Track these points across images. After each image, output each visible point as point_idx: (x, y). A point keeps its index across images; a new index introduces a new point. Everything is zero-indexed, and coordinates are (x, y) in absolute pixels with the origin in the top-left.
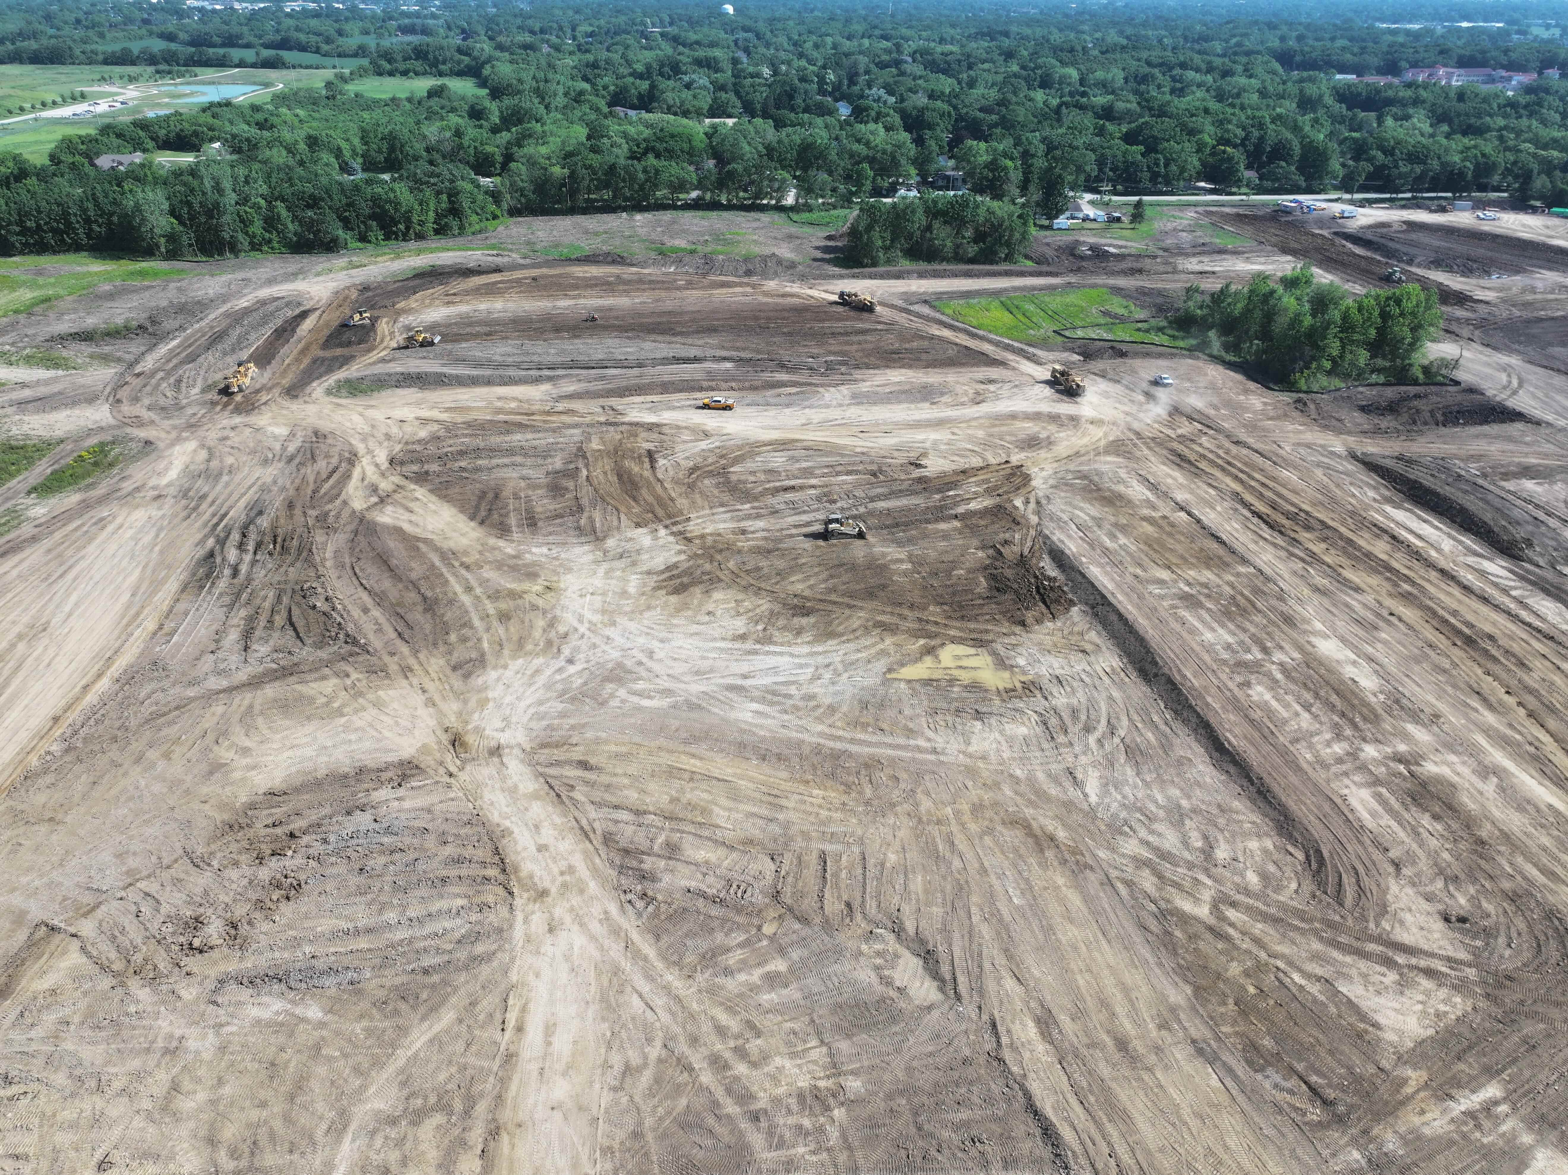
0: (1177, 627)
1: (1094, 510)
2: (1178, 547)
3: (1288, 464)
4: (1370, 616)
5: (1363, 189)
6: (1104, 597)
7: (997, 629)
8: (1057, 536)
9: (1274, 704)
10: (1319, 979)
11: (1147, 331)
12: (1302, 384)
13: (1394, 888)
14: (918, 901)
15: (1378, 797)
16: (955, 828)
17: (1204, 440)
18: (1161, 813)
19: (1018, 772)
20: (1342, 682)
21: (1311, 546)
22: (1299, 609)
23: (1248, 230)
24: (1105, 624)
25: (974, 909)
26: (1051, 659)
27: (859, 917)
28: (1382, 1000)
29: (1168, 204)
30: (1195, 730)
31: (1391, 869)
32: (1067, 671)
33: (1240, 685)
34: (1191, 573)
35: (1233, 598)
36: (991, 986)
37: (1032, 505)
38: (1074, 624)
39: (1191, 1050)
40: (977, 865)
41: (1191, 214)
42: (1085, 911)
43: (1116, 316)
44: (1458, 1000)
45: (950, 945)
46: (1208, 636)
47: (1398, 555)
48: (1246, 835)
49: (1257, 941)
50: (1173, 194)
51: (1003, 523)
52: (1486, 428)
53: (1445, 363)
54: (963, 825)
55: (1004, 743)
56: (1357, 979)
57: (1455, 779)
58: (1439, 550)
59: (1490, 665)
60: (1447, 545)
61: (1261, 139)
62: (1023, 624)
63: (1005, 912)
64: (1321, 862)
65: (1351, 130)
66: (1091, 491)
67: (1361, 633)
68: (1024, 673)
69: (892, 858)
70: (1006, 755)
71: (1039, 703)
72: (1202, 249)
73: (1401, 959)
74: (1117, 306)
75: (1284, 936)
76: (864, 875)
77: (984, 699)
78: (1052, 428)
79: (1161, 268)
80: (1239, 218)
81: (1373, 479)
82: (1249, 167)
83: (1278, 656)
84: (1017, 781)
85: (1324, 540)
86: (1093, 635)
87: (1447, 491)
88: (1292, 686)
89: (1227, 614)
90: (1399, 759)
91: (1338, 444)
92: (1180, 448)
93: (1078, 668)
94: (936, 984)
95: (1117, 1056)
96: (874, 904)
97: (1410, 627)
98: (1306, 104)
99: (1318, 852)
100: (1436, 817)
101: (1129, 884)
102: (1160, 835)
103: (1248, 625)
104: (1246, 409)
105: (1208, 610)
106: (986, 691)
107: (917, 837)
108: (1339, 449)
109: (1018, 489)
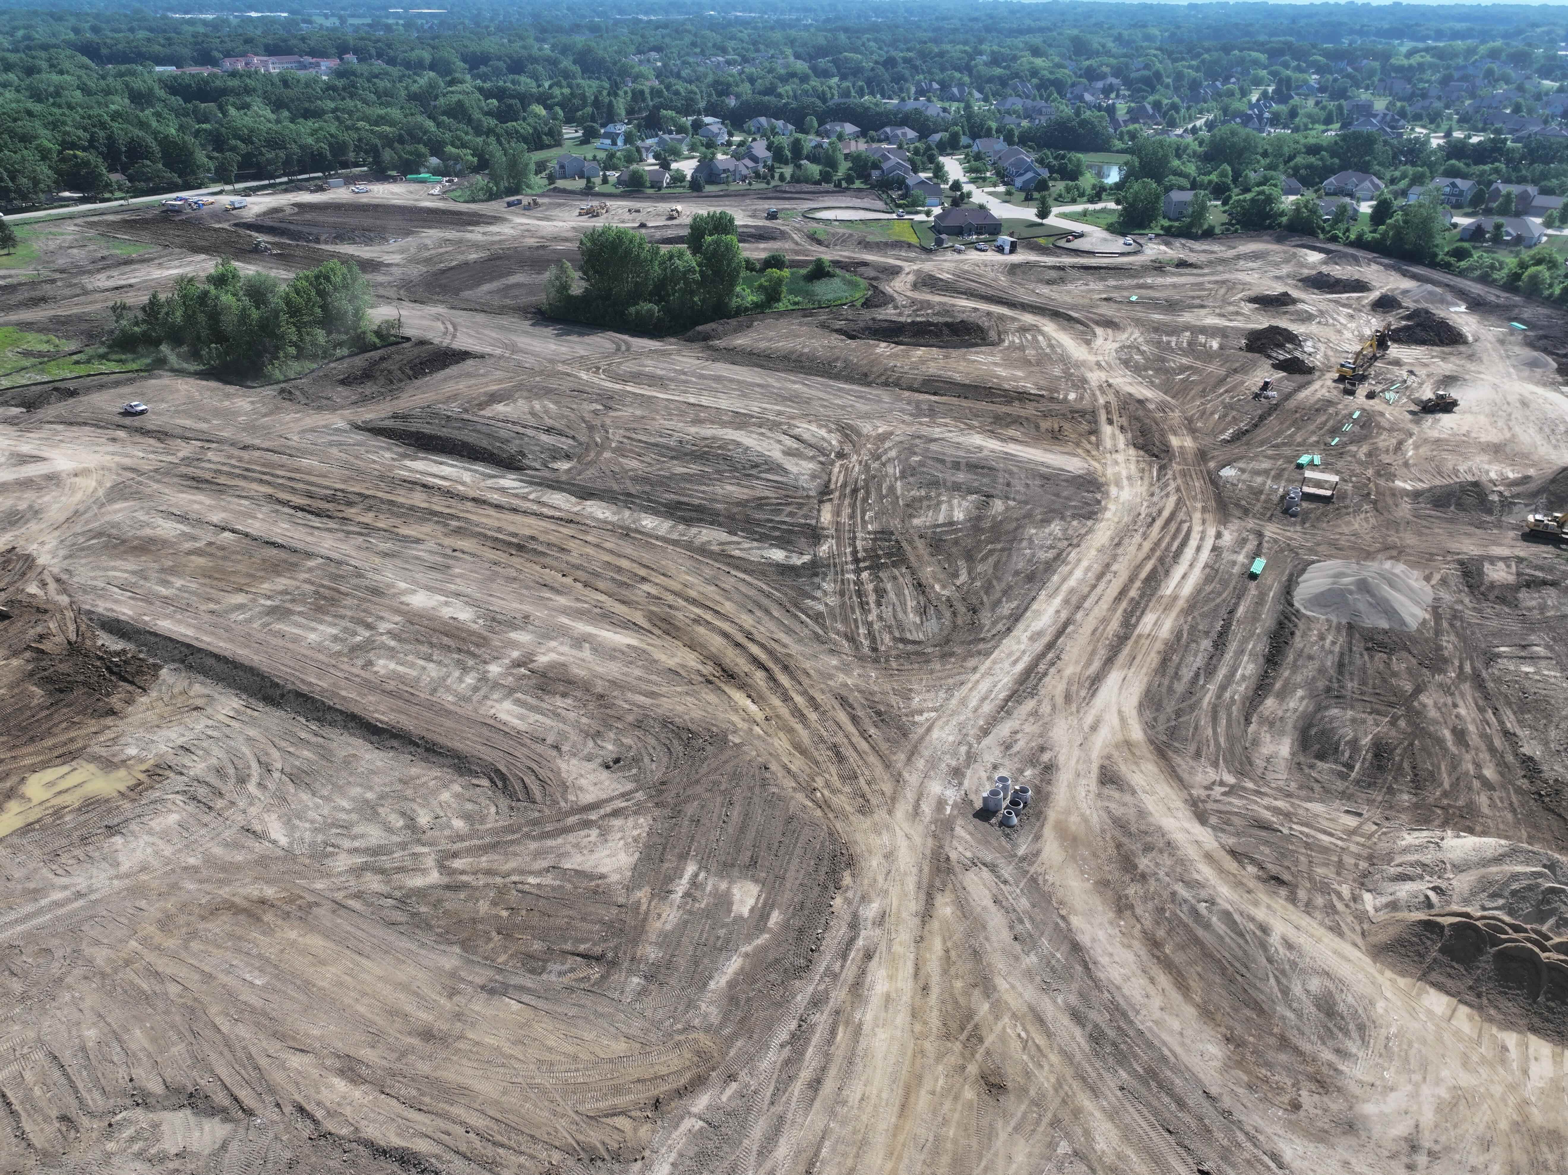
0: (280, 642)
1: (131, 564)
2: (239, 567)
3: (303, 453)
4: (439, 559)
5: (240, 179)
6: (189, 646)
7: (83, 732)
8: (102, 607)
9: (400, 669)
10: (547, 870)
11: (88, 361)
12: (278, 374)
13: (563, 766)
14: (149, 1055)
15: (518, 702)
16: (150, 957)
17: (210, 455)
18: (354, 817)
19: (192, 861)
20: (445, 624)
21: (361, 519)
22: (378, 577)
23: (146, 236)
24: (205, 672)
25: (218, 1020)
26: (165, 733)
27: (85, 1121)
28: (596, 855)
29: (38, 221)
30: (345, 727)
31: (554, 753)
32: (189, 735)
33: (363, 668)
34: (266, 586)
35: (317, 592)
36: (278, 1077)
37: (52, 586)
38: (171, 687)
39: (484, 995)
40: (197, 977)
41: (70, 228)
42: (331, 945)
43: (40, 354)
44: (641, 820)
45: (212, 1071)
46: (312, 637)
47: (435, 499)
48: (435, 792)
49: (489, 872)
50: (38, 209)
51: (26, 617)
52: (448, 371)
53: (390, 324)
54: (158, 948)
55: (159, 842)
56: (572, 851)
57: (562, 659)
58: (463, 484)
59: (542, 560)
60: (467, 477)
61: (110, 138)
62: (112, 712)
63: (254, 1001)
64: (504, 778)
65: (199, 122)
66: (115, 547)
67: (439, 576)
68: (142, 761)
69: (91, 1034)
70: (168, 851)
71: (178, 782)
72: (104, 264)
73: (593, 816)
74: (35, 342)
75: (506, 854)
76: (66, 1075)
77: (109, 811)
78: (30, 495)
79: (67, 292)
80: (129, 225)
81: (382, 442)
82: (112, 169)
83: (383, 627)
84: (195, 869)
85: (369, 509)
86: (197, 688)
87: (445, 432)
88: (408, 647)
89: (319, 609)
90: (518, 664)
91: (338, 421)
92: (190, 471)
93: (199, 727)
94: (217, 1119)
95: (428, 1048)
96: (97, 1095)
97: (473, 555)
98: (139, 98)
99: (498, 771)
100: (564, 695)
101: (358, 896)
102: (362, 836)
103: (342, 611)
104: (237, 414)
105: (300, 613)
106: (107, 801)
107: (110, 994)
108: (341, 424)
109: (24, 574)
